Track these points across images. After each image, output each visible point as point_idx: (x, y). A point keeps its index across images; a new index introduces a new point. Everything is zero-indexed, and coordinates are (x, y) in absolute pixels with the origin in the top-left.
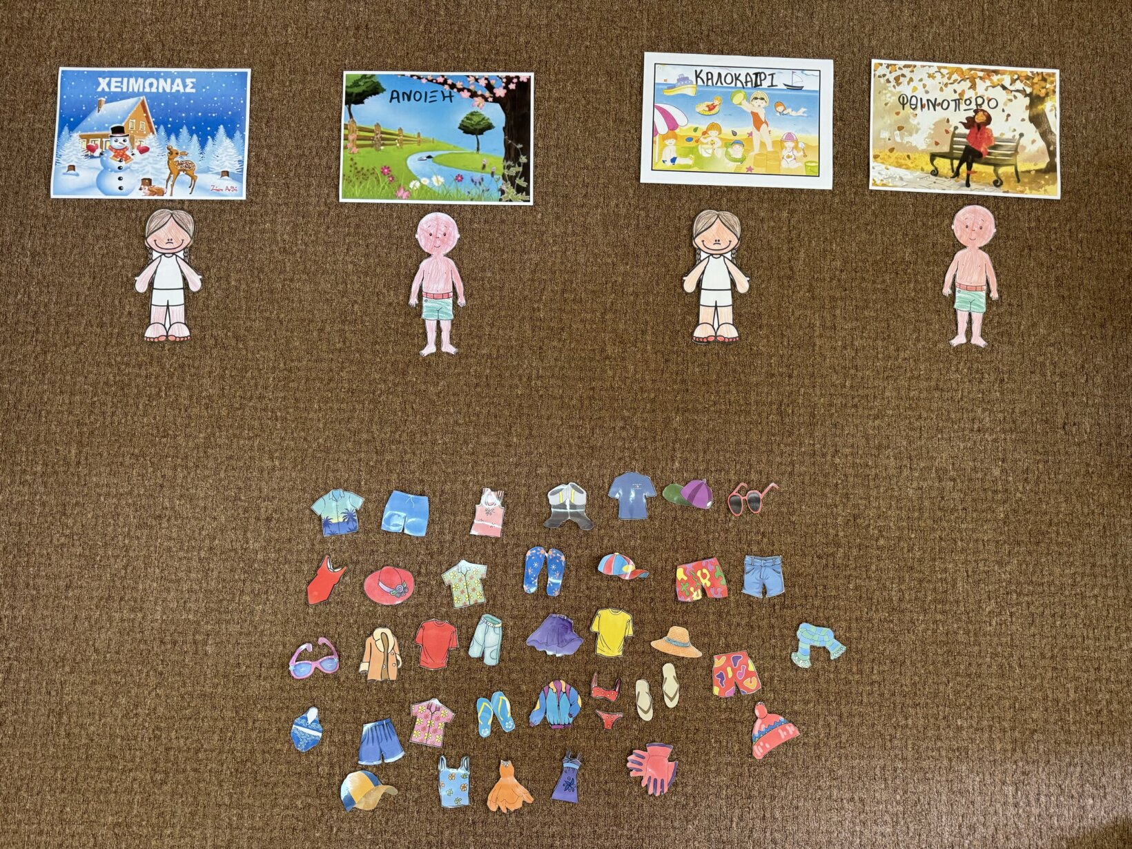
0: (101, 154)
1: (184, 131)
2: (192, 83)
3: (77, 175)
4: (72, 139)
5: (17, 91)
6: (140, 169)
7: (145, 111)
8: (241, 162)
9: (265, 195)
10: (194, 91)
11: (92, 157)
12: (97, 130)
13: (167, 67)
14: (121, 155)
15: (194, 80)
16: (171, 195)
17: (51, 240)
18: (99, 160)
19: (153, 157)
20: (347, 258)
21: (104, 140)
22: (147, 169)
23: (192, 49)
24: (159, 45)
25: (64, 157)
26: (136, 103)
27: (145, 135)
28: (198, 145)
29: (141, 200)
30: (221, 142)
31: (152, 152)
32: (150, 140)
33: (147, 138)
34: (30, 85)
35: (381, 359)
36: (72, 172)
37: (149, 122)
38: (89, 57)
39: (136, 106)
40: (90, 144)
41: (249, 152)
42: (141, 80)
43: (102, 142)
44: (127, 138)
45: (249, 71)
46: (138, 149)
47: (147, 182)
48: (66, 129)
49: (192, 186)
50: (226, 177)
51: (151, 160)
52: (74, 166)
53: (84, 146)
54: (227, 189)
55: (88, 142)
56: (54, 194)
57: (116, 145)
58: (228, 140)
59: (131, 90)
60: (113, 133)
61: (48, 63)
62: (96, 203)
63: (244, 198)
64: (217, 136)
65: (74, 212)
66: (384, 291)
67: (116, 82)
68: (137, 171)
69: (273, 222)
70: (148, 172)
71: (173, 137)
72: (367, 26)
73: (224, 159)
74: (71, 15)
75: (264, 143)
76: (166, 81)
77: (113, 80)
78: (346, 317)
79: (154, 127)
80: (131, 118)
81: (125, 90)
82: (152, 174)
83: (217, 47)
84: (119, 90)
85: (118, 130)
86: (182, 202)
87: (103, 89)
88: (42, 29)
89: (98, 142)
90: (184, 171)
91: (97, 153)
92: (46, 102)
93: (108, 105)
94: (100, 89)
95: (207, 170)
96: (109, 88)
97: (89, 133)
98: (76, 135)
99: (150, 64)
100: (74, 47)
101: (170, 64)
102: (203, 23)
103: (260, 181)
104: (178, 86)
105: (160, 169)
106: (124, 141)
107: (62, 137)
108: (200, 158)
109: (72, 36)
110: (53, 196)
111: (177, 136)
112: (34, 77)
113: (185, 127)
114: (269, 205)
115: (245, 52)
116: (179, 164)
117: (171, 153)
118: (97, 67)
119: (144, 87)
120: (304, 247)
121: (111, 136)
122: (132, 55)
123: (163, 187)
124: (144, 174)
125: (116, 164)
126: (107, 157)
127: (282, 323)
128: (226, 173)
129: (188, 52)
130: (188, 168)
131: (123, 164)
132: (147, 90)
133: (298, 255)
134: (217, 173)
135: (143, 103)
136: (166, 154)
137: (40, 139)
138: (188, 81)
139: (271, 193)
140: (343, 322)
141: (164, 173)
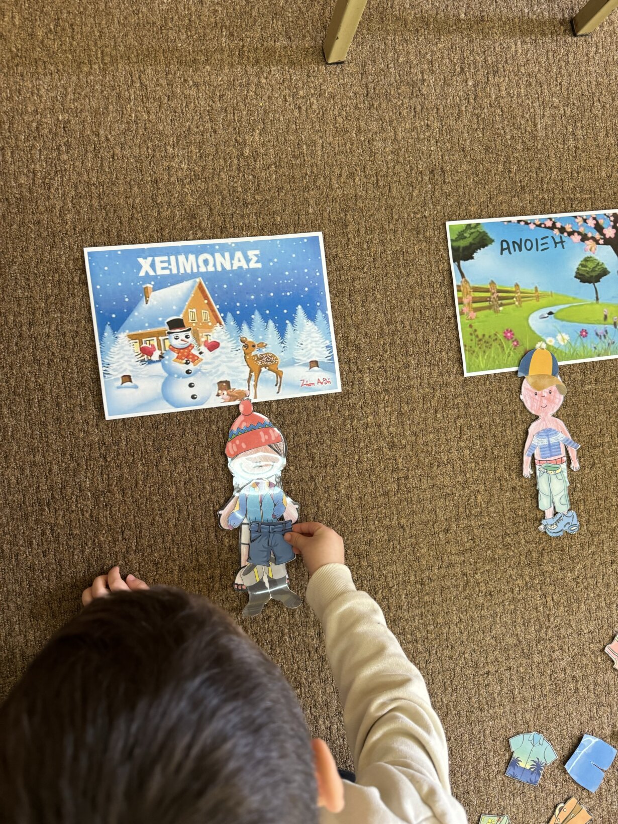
0: (161, 357)
1: (257, 317)
2: (256, 255)
3: (136, 387)
4: (119, 341)
5: (32, 284)
6: (214, 371)
7: (206, 297)
8: (329, 347)
9: (361, 383)
10: (259, 265)
11: (151, 362)
12: (150, 327)
13: (221, 237)
14: (186, 355)
15: (257, 252)
16: (256, 397)
17: (117, 473)
18: (159, 365)
19: (226, 353)
20: (462, 444)
21: (161, 338)
22: (221, 369)
23: (248, 211)
24: (205, 211)
25: (114, 366)
26: (193, 287)
27: (211, 328)
28: (276, 332)
29: (220, 408)
30: (303, 326)
31: (223, 348)
32: (218, 333)
33: (214, 331)
34: (49, 276)
35: (513, 551)
36: (128, 384)
37: (213, 311)
38: (119, 231)
39: (193, 292)
40: (144, 345)
41: (336, 334)
42: (192, 257)
43: (158, 341)
44: (189, 333)
45: (320, 234)
46: (205, 346)
47: (224, 385)
48: (108, 330)
49: (278, 384)
50: (316, 368)
51: (223, 357)
52: (129, 377)
53: (137, 348)
54: (319, 382)
55: (141, 343)
56: (110, 415)
57: (177, 344)
58: (310, 323)
59: (182, 271)
60: (170, 329)
61: (67, 243)
62: (166, 419)
63: (339, 390)
64: (297, 319)
65: (138, 434)
66: (506, 475)
67: (162, 262)
68: (210, 373)
69: (376, 413)
70: (223, 373)
71: (245, 327)
72: (442, 169)
73: (309, 346)
74: (85, 177)
75: (350, 321)
76: (223, 256)
77: (158, 259)
78: (470, 512)
79: (220, 316)
80: (190, 307)
81: (175, 271)
82: (229, 375)
83: (277, 206)
84: (167, 272)
85: (176, 324)
86: (268, 404)
87: (147, 272)
88: (49, 198)
89: (155, 343)
90: (265, 366)
91: (155, 356)
92: (73, 295)
93: (157, 292)
94: (142, 274)
95: (292, 363)
96: (154, 270)
97: (140, 332)
98: (123, 336)
99: (199, 234)
100: (97, 219)
101: (224, 233)
102: (254, 177)
103: (353, 368)
104: (239, 262)
105: (238, 368)
106: (187, 337)
107: (105, 340)
108: (281, 349)
109: (91, 206)
110: (108, 418)
111: (250, 325)
112: (51, 264)
113: (257, 312)
114: (367, 395)
115: (311, 211)
116: (259, 359)
117: (246, 346)
118: (132, 243)
119: (198, 267)
120: (414, 438)
121: (169, 333)
122: (175, 225)
123: (244, 388)
124: (219, 376)
125: (183, 368)
126: (168, 360)
127: (404, 530)
128: (314, 364)
129: (243, 216)
130: (270, 362)
131: (191, 367)
132: (203, 269)
133: (408, 447)
134: (304, 365)
135: (200, 287)
136: (241, 347)
137: (75, 344)
138: (251, 253)
139: (368, 379)
140: (468, 517)
141: (243, 372)
